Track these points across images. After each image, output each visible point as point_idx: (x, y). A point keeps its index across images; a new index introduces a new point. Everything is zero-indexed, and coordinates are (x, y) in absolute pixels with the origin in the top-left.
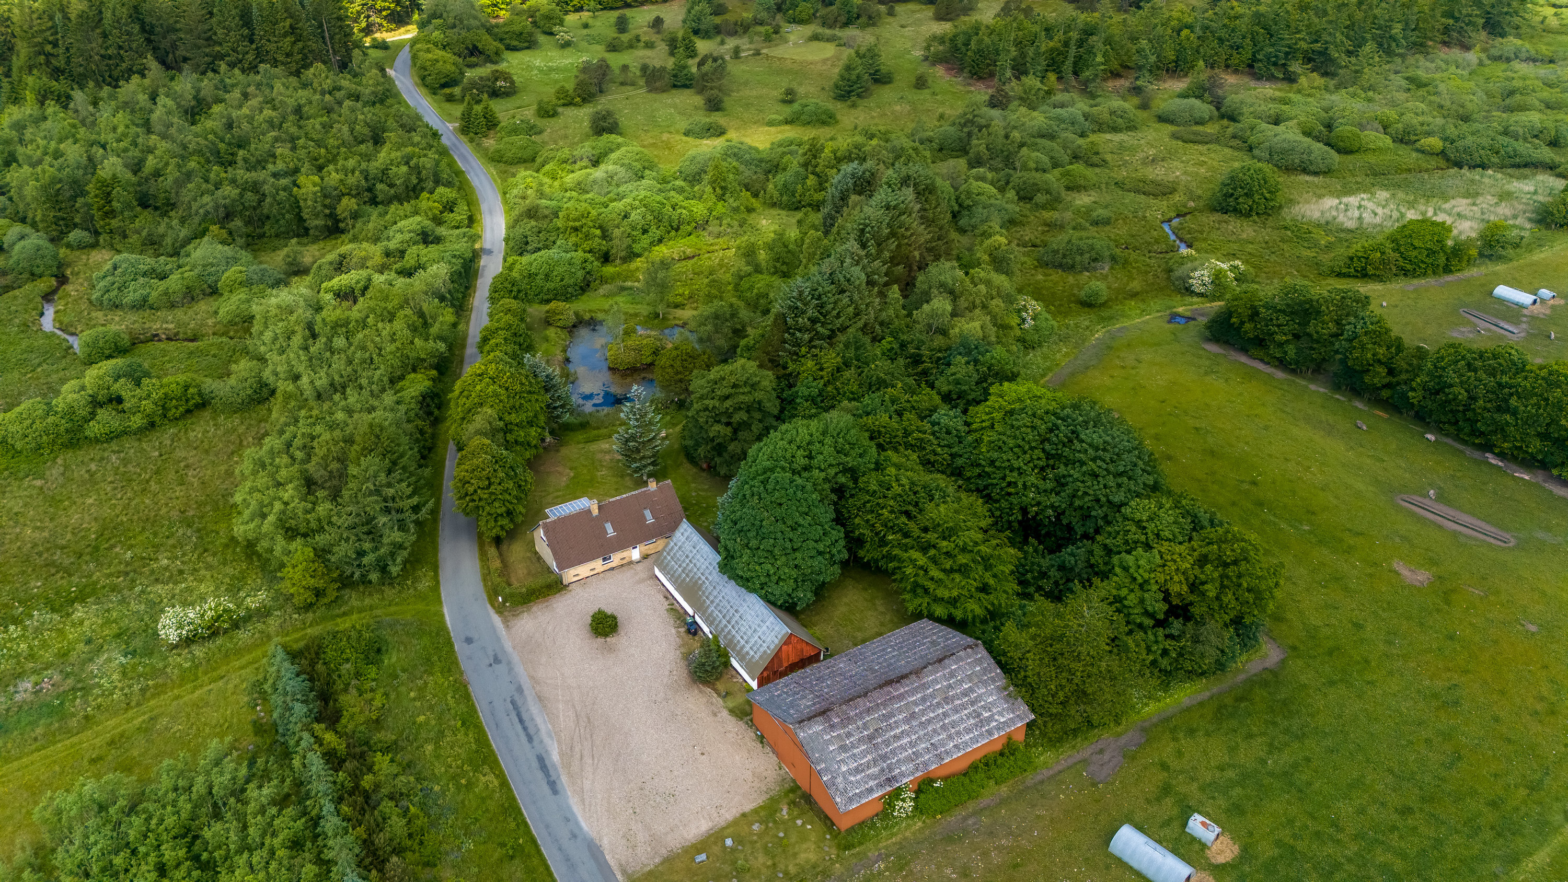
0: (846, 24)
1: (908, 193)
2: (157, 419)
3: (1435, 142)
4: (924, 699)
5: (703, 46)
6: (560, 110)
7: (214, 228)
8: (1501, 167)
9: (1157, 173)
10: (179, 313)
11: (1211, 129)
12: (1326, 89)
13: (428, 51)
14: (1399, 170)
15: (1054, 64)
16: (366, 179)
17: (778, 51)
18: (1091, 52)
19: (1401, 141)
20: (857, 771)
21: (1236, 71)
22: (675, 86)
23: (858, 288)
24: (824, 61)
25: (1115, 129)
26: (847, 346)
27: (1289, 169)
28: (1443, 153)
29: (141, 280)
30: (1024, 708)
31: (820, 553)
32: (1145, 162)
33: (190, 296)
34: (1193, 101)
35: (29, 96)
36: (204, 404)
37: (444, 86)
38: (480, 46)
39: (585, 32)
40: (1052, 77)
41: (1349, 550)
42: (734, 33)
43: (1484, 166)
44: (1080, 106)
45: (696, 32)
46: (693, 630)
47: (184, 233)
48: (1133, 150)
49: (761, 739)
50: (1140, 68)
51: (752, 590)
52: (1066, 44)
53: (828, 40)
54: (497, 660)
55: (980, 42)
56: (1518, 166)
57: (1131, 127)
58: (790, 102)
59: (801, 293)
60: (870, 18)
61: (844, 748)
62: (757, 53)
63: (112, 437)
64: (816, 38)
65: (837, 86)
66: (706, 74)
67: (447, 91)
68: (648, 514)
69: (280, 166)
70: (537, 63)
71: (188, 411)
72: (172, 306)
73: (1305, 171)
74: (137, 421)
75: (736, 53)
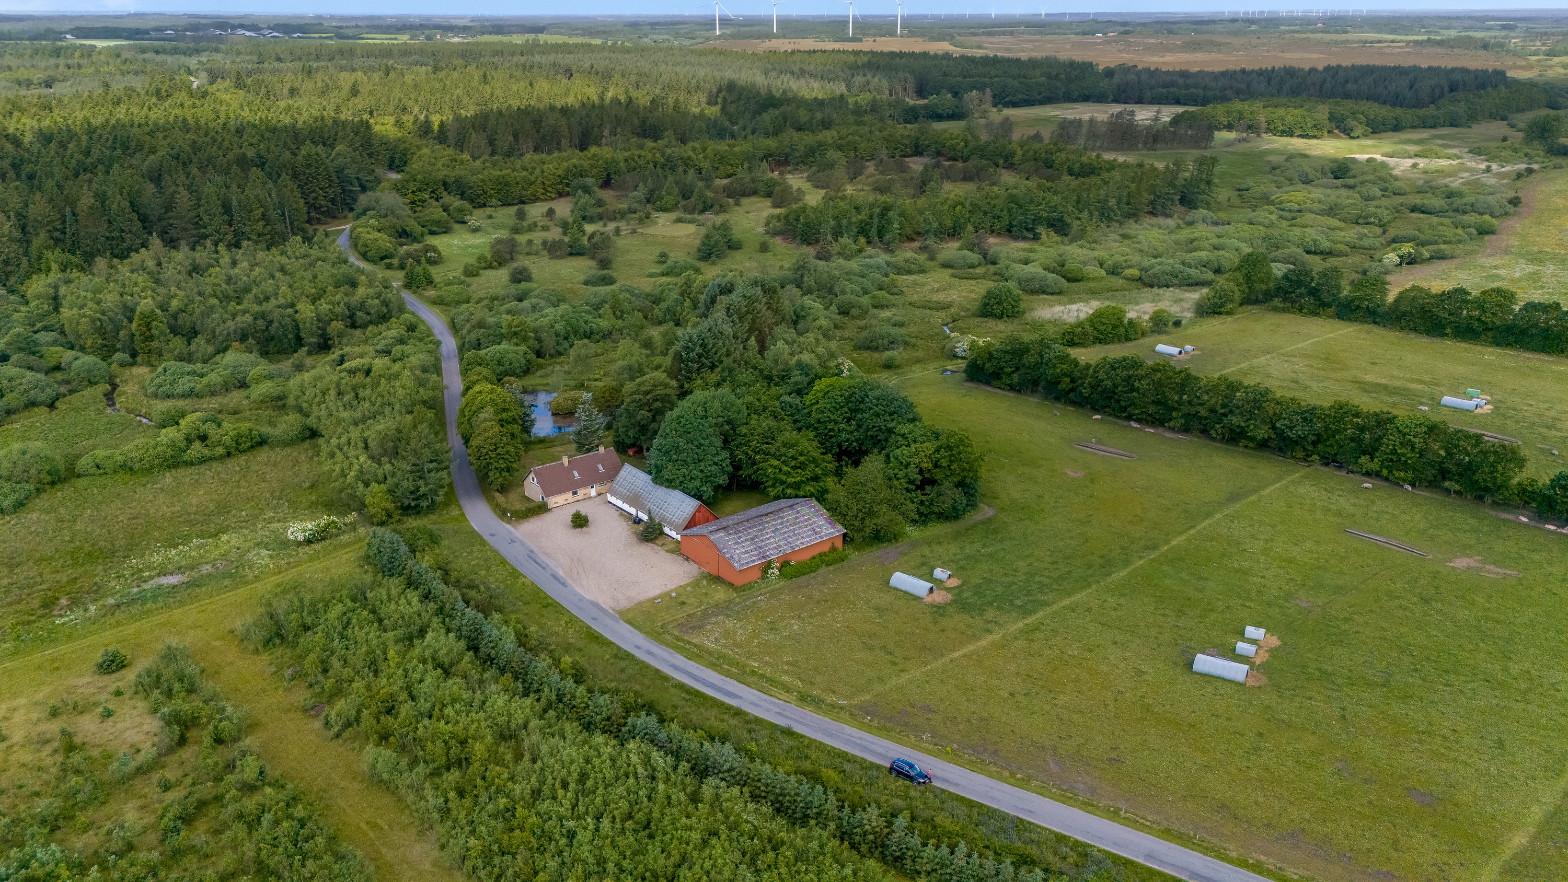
0: (702, 212)
1: (759, 290)
2: (232, 451)
3: (1135, 272)
4: (782, 523)
5: (589, 228)
6: (481, 272)
7: (236, 344)
8: (1180, 286)
9: (941, 297)
10: (219, 399)
11: (979, 271)
12: (1062, 243)
13: (368, 233)
14: (1110, 290)
15: (863, 230)
16: (348, 308)
17: (651, 230)
18: (889, 222)
19: (1113, 273)
20: (746, 552)
21: (999, 234)
22: (571, 254)
23: (728, 337)
24: (688, 236)
25: (910, 272)
26: (723, 370)
27: (1033, 292)
28: (1140, 279)
29: (188, 377)
30: (840, 527)
31: (716, 464)
32: (933, 291)
33: (226, 387)
34: (966, 252)
35: (54, 267)
36: (262, 442)
37: (382, 259)
38: (408, 229)
39: (490, 221)
40: (862, 240)
41: (1040, 466)
42: (614, 219)
43: (1168, 286)
44: (882, 258)
45: (584, 218)
46: (637, 521)
47: (210, 349)
48: (923, 285)
49: (687, 559)
50: (927, 232)
51: (675, 488)
52: (871, 217)
53: (689, 222)
54: (513, 541)
55: (807, 217)
56: (1188, 285)
57: (922, 271)
58: (664, 262)
59: (691, 338)
60: (721, 206)
61: (737, 543)
62: (634, 232)
63: (203, 461)
64: (679, 220)
65: (699, 250)
66: (596, 244)
67: (387, 261)
68: (600, 467)
69: (282, 301)
70: (456, 242)
71: (252, 447)
72: (213, 394)
73: (1044, 292)
74: (220, 450)
75: (617, 231)
